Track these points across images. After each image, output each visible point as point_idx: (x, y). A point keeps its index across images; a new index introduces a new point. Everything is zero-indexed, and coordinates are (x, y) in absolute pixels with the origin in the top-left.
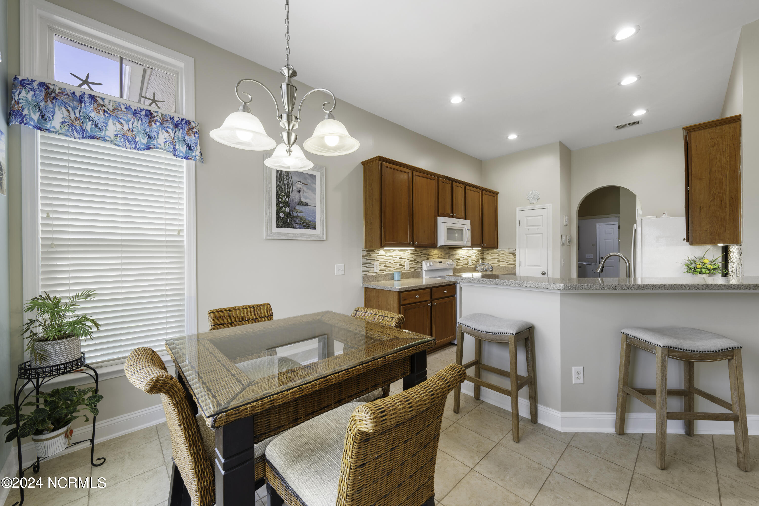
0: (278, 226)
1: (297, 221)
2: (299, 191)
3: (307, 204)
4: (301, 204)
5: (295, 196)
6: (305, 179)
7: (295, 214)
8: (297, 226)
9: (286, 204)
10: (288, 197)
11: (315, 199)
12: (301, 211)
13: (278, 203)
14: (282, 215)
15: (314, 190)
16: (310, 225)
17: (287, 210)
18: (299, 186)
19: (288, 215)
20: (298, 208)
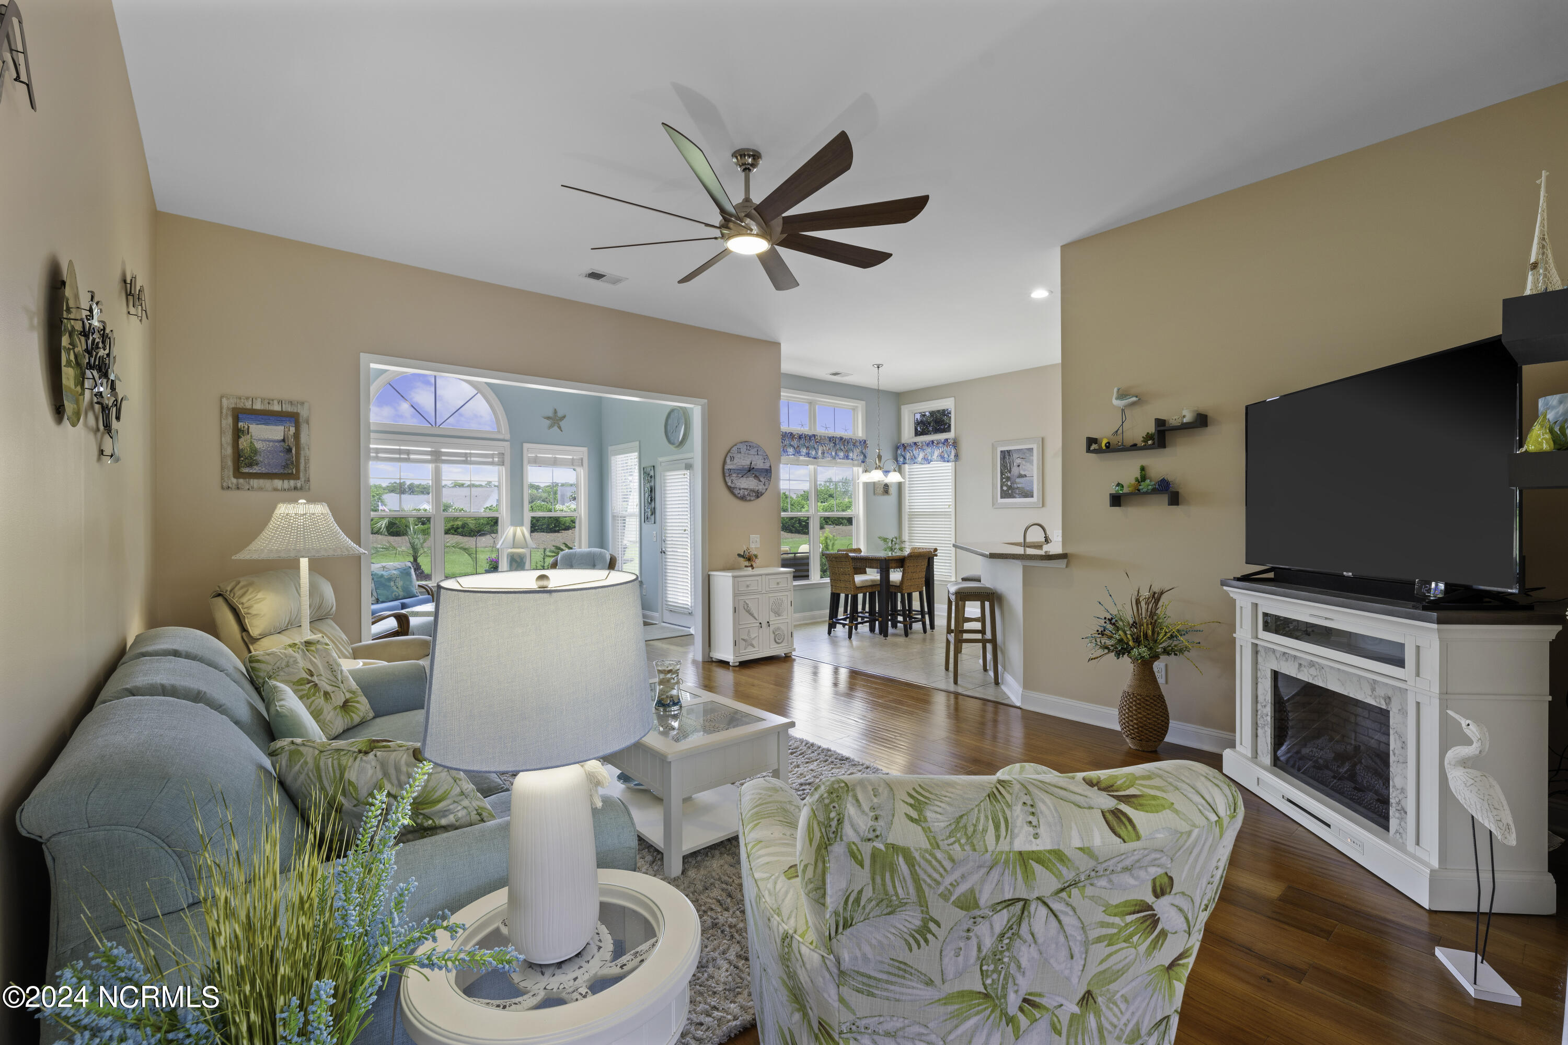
0: (1002, 497)
1: (1017, 492)
2: (1019, 466)
3: (1025, 476)
4: (1021, 476)
5: (1015, 471)
6: (1024, 453)
7: (1015, 486)
8: (1017, 496)
9: (1008, 479)
10: (1010, 472)
11: (1032, 470)
12: (1021, 483)
13: (1001, 480)
14: (1005, 488)
15: (1031, 462)
16: (1029, 494)
17: (1009, 483)
18: (1018, 461)
19: (1010, 488)
20: (1018, 480)
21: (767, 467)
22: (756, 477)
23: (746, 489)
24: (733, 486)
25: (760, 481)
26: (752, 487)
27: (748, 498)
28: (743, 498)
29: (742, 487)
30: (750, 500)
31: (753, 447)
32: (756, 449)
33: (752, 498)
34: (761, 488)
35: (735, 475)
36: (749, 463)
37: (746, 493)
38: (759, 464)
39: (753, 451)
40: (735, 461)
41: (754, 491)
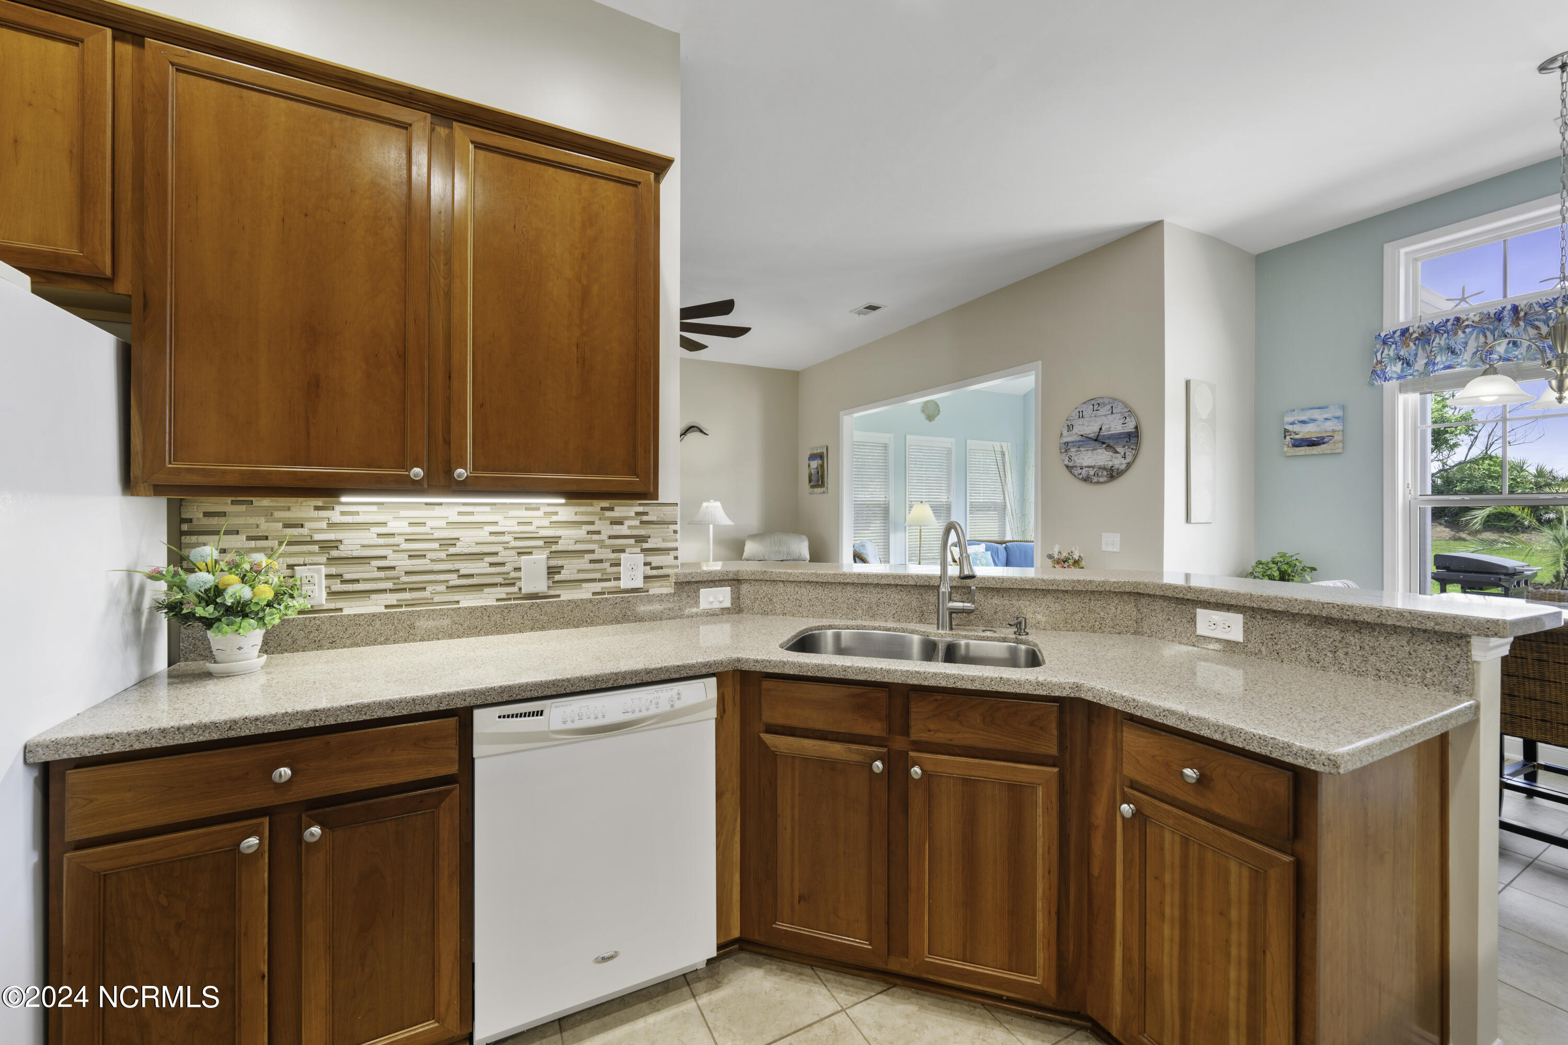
21: (1130, 427)
22: (1109, 447)
23: (1093, 467)
24: (1071, 464)
25: (1116, 452)
26: (1101, 463)
27: (1095, 479)
28: (1087, 479)
29: (1085, 464)
30: (1098, 483)
31: (1104, 404)
32: (1109, 407)
33: (1102, 480)
34: (1118, 462)
35: (1074, 450)
36: (1096, 429)
37: (1092, 473)
38: (1115, 425)
39: (1105, 410)
40: (1075, 431)
41: (1104, 469)
